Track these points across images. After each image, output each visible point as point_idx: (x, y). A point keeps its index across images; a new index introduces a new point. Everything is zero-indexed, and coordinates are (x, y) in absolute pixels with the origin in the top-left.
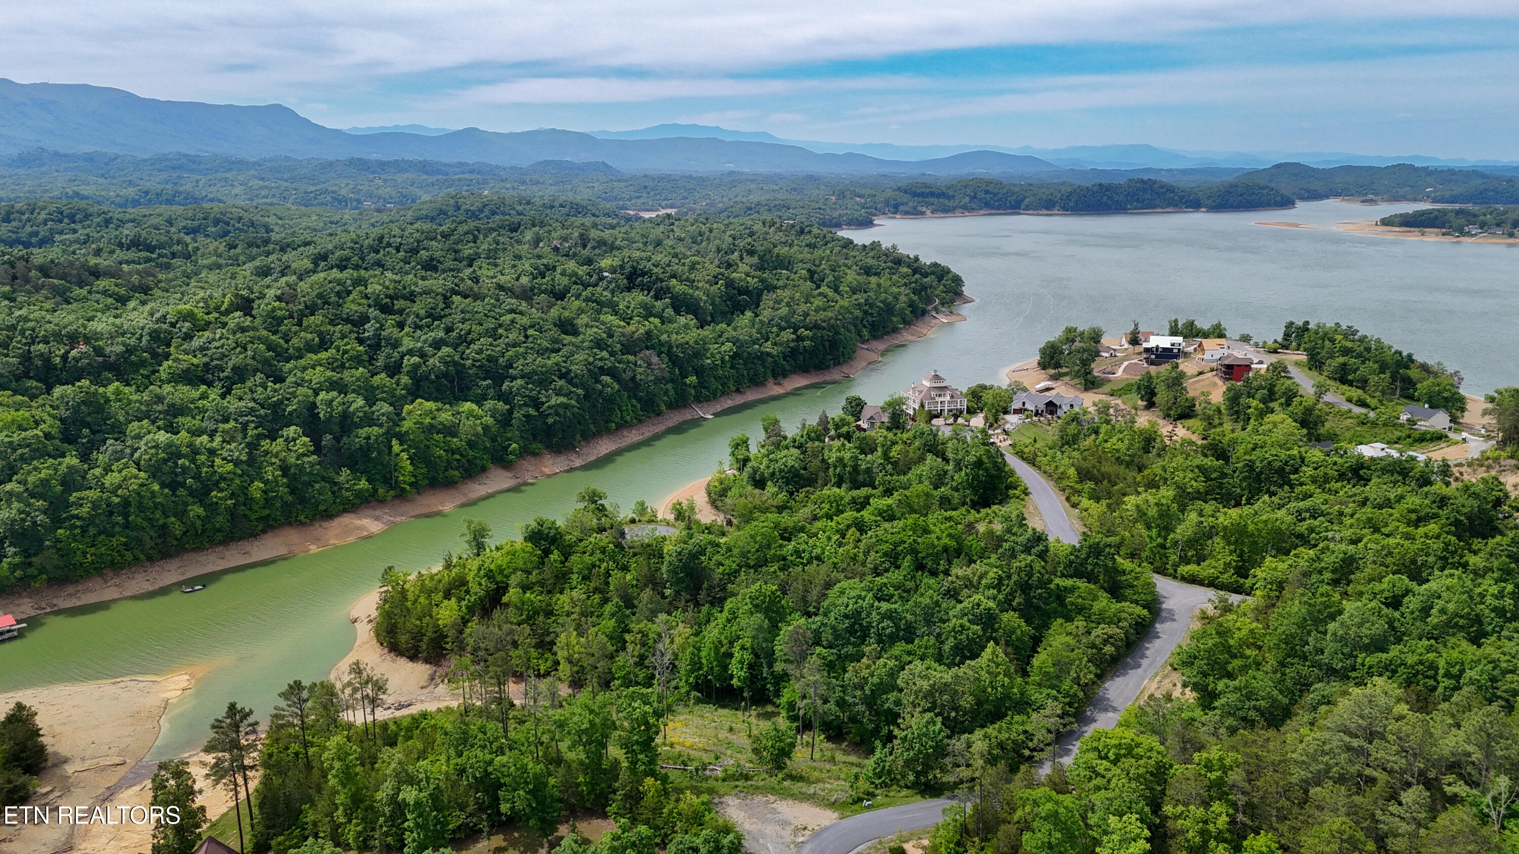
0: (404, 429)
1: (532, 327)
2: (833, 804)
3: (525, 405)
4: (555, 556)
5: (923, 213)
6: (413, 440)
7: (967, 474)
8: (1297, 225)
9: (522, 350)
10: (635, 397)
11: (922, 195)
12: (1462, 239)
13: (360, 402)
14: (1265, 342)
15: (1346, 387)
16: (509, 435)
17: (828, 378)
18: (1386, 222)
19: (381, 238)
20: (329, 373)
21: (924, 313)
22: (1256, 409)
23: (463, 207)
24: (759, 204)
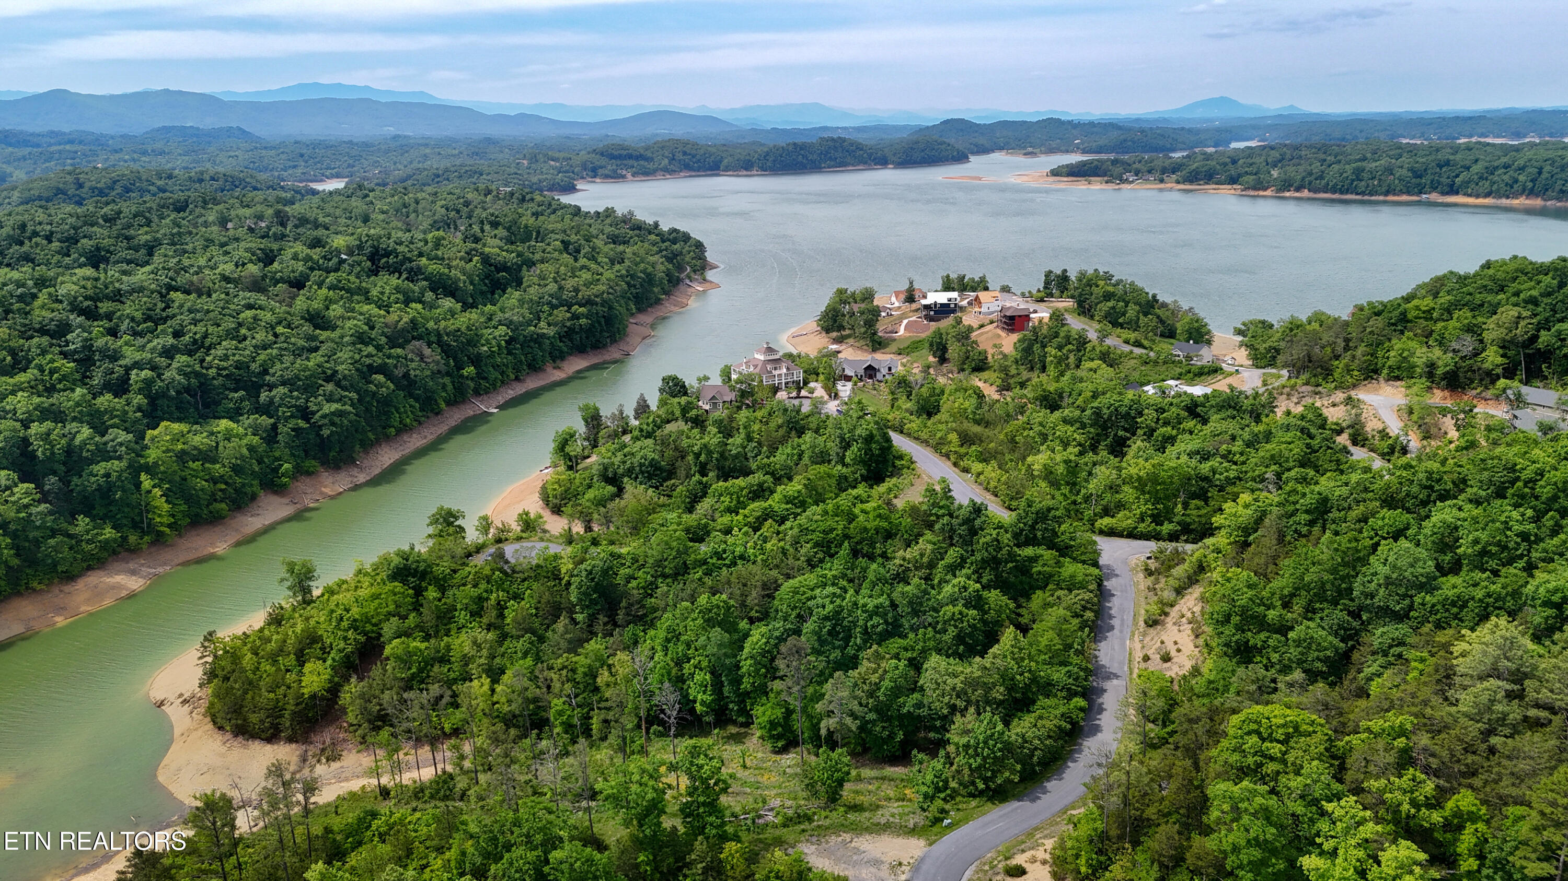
0: (150, 460)
1: (279, 323)
2: (914, 830)
3: (292, 416)
4: (432, 593)
5: (623, 177)
6: (165, 472)
7: (859, 450)
8: (980, 179)
9: (275, 352)
10: (411, 395)
11: (619, 157)
12: (1122, 186)
13: (86, 432)
14: (1030, 292)
15: (1119, 330)
16: (277, 454)
17: (607, 357)
18: (1055, 173)
19: (23, 226)
20: (36, 400)
21: (679, 281)
22: (1055, 357)
23: (87, 185)
24: (447, 170)
